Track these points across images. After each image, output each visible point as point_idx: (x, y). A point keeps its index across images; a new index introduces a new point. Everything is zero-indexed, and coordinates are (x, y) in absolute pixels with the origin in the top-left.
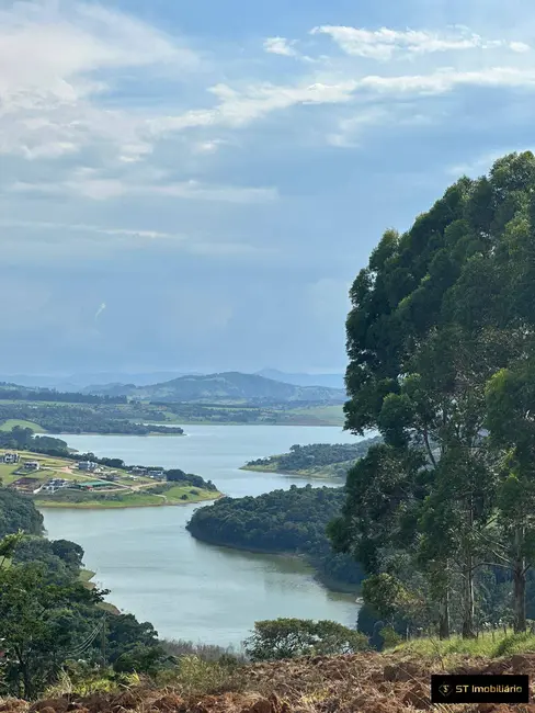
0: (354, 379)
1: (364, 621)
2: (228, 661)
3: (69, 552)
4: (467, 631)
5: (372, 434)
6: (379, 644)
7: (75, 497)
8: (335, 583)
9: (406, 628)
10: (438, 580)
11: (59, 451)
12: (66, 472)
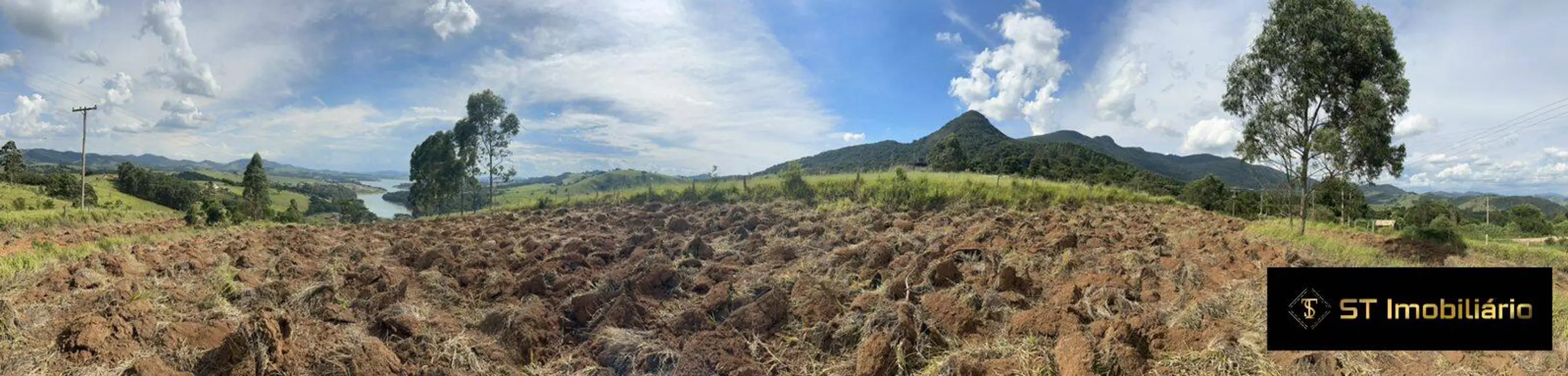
0: (412, 171)
1: (413, 214)
2: (390, 220)
3: (361, 201)
4: (431, 215)
5: (415, 181)
6: (416, 217)
7: (363, 192)
8: (408, 207)
9: (422, 214)
10: (426, 207)
11: (360, 184)
12: (361, 187)
